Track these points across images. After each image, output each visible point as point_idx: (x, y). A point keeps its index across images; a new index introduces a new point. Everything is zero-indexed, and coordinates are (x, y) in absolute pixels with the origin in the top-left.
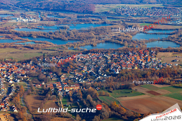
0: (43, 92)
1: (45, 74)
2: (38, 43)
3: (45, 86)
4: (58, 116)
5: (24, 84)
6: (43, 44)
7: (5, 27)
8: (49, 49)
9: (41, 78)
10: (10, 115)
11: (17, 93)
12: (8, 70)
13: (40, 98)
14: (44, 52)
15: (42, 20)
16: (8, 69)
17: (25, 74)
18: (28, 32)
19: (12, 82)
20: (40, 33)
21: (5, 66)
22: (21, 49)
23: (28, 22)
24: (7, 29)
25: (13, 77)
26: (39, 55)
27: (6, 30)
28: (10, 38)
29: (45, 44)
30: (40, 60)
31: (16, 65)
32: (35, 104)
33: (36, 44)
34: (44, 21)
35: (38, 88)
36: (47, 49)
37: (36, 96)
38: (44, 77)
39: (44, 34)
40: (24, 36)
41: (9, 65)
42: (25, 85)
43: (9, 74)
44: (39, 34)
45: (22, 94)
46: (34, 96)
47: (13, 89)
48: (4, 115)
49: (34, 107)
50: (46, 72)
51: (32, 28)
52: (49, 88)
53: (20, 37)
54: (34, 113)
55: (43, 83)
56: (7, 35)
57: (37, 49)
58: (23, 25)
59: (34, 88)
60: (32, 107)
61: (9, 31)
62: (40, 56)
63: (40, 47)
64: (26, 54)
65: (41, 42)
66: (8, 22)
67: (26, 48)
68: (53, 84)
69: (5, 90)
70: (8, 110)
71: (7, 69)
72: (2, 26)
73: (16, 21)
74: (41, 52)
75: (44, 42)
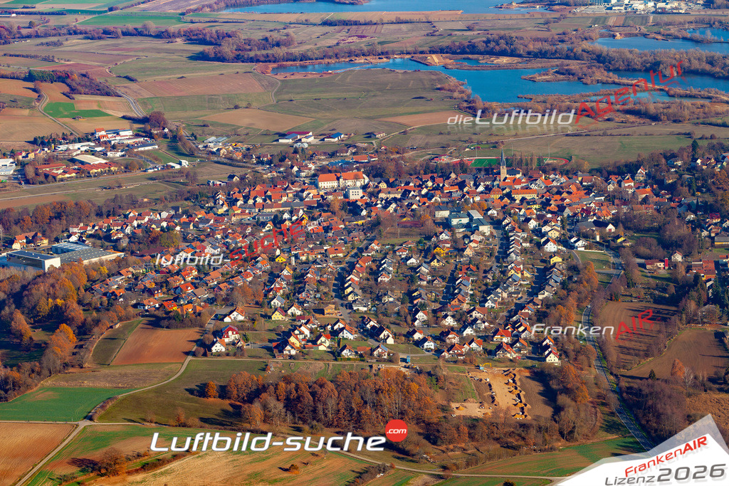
0: (672, 289)
1: (690, 222)
2: (681, 96)
3: (682, 270)
4: (717, 386)
5: (602, 258)
6: (700, 102)
7: (561, 31)
8: (720, 121)
9: (670, 237)
10: (528, 374)
11: (569, 291)
12: (548, 201)
13: (658, 312)
14: (700, 131)
15: (709, 3)
16: (547, 196)
17: (612, 219)
18: (646, 51)
19: (556, 249)
20: (695, 55)
21: (539, 186)
22: (608, 120)
23: (653, 13)
24: (566, 39)
25: (563, 228)
26: (675, 145)
27: (560, 46)
28: (573, 75)
29: (706, 102)
30: (679, 163)
31: (581, 183)
32: (635, 337)
33: (671, 100)
34: (719, 7)
35: (655, 274)
36: (714, 120)
37: (644, 304)
38: (685, 230)
39: (711, 62)
40: (630, 70)
41: (555, 184)
42: (606, 263)
43: (549, 216)
44: (690, 60)
45: (586, 298)
46: (636, 304)
47: (554, 277)
48: (507, 373)
49: (628, 349)
50: (695, 213)
51: (668, 37)
52: (697, 277)
53: (611, 74)
54: (623, 371)
55: (678, 257)
56: (562, 65)
57: (675, 121)
58: (631, 23)
59: (637, 274)
60: (620, 347)
61: (571, 50)
62: (682, 149)
63: (686, 113)
64: (626, 140)
65: (694, 91)
66: (574, 13)
67: (631, 118)
68: (717, 264)
69: (523, 279)
70: (524, 355)
71: (543, 196)
72: (549, 30)
73: (608, 9)
74: (685, 134)
75: (706, 94)
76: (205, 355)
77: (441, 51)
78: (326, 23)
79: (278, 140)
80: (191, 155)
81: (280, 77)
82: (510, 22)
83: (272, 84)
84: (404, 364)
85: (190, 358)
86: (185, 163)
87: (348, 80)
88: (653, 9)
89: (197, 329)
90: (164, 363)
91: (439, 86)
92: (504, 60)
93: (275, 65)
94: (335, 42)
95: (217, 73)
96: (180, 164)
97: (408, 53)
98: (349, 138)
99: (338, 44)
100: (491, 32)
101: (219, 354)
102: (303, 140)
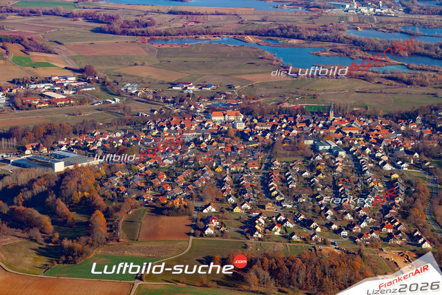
2: (418, 69)
5: (421, 175)
6: (432, 74)
7: (323, 24)
11: (415, 199)
12: (368, 135)
15: (408, 11)
16: (365, 132)
17: (414, 149)
19: (391, 169)
20: (419, 43)
21: (356, 124)
22: (379, 83)
23: (375, 15)
24: (328, 29)
25: (387, 154)
26: (432, 102)
28: (343, 52)
29: (436, 74)
31: (381, 123)
34: (415, 13)
39: (427, 48)
40: (376, 51)
41: (365, 124)
42: (425, 179)
47: (400, 188)
48: (402, 255)
51: (391, 31)
53: (366, 53)
56: (333, 46)
57: (422, 86)
58: (364, 21)
61: (336, 37)
62: (439, 104)
63: (428, 80)
64: (396, 97)
65: (425, 67)
66: (327, 13)
67: (394, 83)
69: (380, 188)
70: (405, 242)
71: (363, 133)
72: (314, 23)
73: (345, 11)
74: (432, 94)
75: (433, 69)
76: (201, 236)
77: (252, 34)
78: (171, 13)
79: (171, 88)
80: (118, 95)
81: (155, 46)
82: (288, 17)
83: (152, 51)
84: (334, 246)
85: (192, 238)
86: (117, 100)
87: (200, 50)
88: (374, 13)
89: (187, 217)
90: (175, 241)
91: (261, 56)
92: (294, 41)
93: (149, 38)
94: (181, 25)
95: (113, 41)
96: (114, 100)
97: (231, 34)
98: (217, 88)
99: (184, 26)
100: (279, 23)
101: (211, 236)
102: (189, 88)
